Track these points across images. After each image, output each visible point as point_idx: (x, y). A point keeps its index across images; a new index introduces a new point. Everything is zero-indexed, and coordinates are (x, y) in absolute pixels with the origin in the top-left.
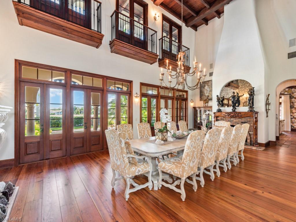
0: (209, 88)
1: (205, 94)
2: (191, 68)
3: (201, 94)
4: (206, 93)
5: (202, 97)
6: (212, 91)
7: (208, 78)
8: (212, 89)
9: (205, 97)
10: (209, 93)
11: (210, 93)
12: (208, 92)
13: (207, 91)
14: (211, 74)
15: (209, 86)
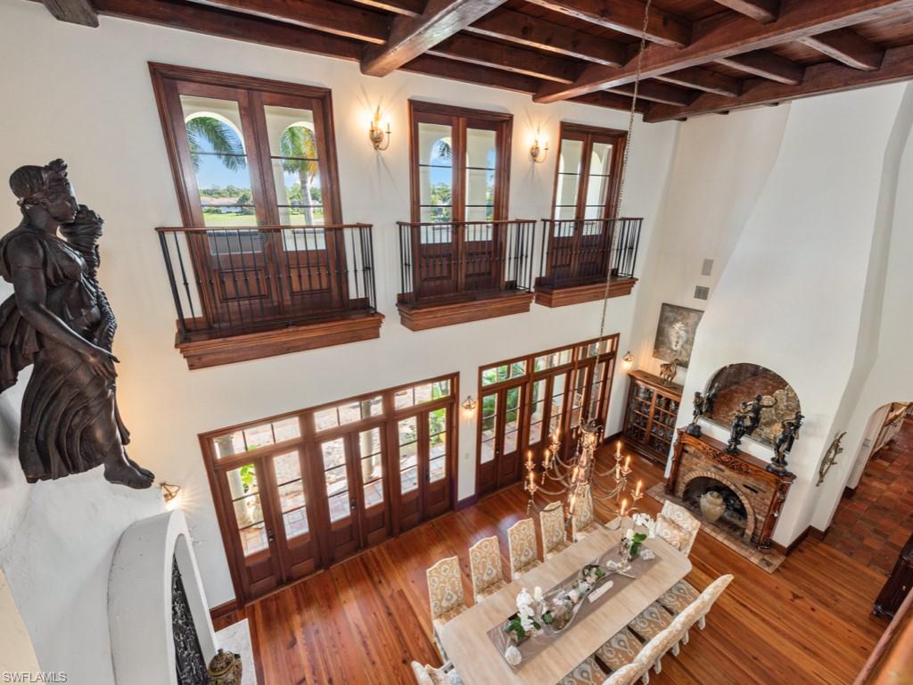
0: (687, 332)
1: (670, 343)
2: (637, 280)
3: (660, 338)
4: (674, 343)
5: (660, 349)
6: (692, 344)
7: (689, 301)
8: (693, 339)
9: (669, 351)
10: (682, 347)
11: (687, 346)
12: (681, 343)
13: (678, 338)
14: (702, 293)
15: (687, 325)
